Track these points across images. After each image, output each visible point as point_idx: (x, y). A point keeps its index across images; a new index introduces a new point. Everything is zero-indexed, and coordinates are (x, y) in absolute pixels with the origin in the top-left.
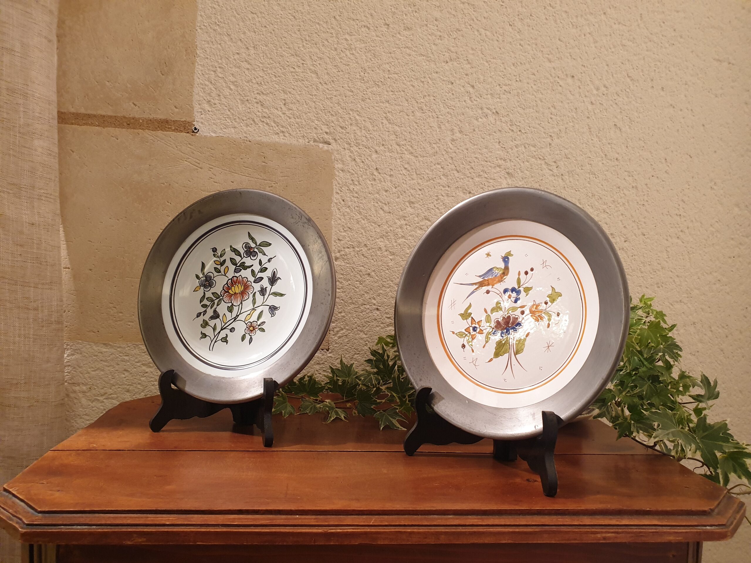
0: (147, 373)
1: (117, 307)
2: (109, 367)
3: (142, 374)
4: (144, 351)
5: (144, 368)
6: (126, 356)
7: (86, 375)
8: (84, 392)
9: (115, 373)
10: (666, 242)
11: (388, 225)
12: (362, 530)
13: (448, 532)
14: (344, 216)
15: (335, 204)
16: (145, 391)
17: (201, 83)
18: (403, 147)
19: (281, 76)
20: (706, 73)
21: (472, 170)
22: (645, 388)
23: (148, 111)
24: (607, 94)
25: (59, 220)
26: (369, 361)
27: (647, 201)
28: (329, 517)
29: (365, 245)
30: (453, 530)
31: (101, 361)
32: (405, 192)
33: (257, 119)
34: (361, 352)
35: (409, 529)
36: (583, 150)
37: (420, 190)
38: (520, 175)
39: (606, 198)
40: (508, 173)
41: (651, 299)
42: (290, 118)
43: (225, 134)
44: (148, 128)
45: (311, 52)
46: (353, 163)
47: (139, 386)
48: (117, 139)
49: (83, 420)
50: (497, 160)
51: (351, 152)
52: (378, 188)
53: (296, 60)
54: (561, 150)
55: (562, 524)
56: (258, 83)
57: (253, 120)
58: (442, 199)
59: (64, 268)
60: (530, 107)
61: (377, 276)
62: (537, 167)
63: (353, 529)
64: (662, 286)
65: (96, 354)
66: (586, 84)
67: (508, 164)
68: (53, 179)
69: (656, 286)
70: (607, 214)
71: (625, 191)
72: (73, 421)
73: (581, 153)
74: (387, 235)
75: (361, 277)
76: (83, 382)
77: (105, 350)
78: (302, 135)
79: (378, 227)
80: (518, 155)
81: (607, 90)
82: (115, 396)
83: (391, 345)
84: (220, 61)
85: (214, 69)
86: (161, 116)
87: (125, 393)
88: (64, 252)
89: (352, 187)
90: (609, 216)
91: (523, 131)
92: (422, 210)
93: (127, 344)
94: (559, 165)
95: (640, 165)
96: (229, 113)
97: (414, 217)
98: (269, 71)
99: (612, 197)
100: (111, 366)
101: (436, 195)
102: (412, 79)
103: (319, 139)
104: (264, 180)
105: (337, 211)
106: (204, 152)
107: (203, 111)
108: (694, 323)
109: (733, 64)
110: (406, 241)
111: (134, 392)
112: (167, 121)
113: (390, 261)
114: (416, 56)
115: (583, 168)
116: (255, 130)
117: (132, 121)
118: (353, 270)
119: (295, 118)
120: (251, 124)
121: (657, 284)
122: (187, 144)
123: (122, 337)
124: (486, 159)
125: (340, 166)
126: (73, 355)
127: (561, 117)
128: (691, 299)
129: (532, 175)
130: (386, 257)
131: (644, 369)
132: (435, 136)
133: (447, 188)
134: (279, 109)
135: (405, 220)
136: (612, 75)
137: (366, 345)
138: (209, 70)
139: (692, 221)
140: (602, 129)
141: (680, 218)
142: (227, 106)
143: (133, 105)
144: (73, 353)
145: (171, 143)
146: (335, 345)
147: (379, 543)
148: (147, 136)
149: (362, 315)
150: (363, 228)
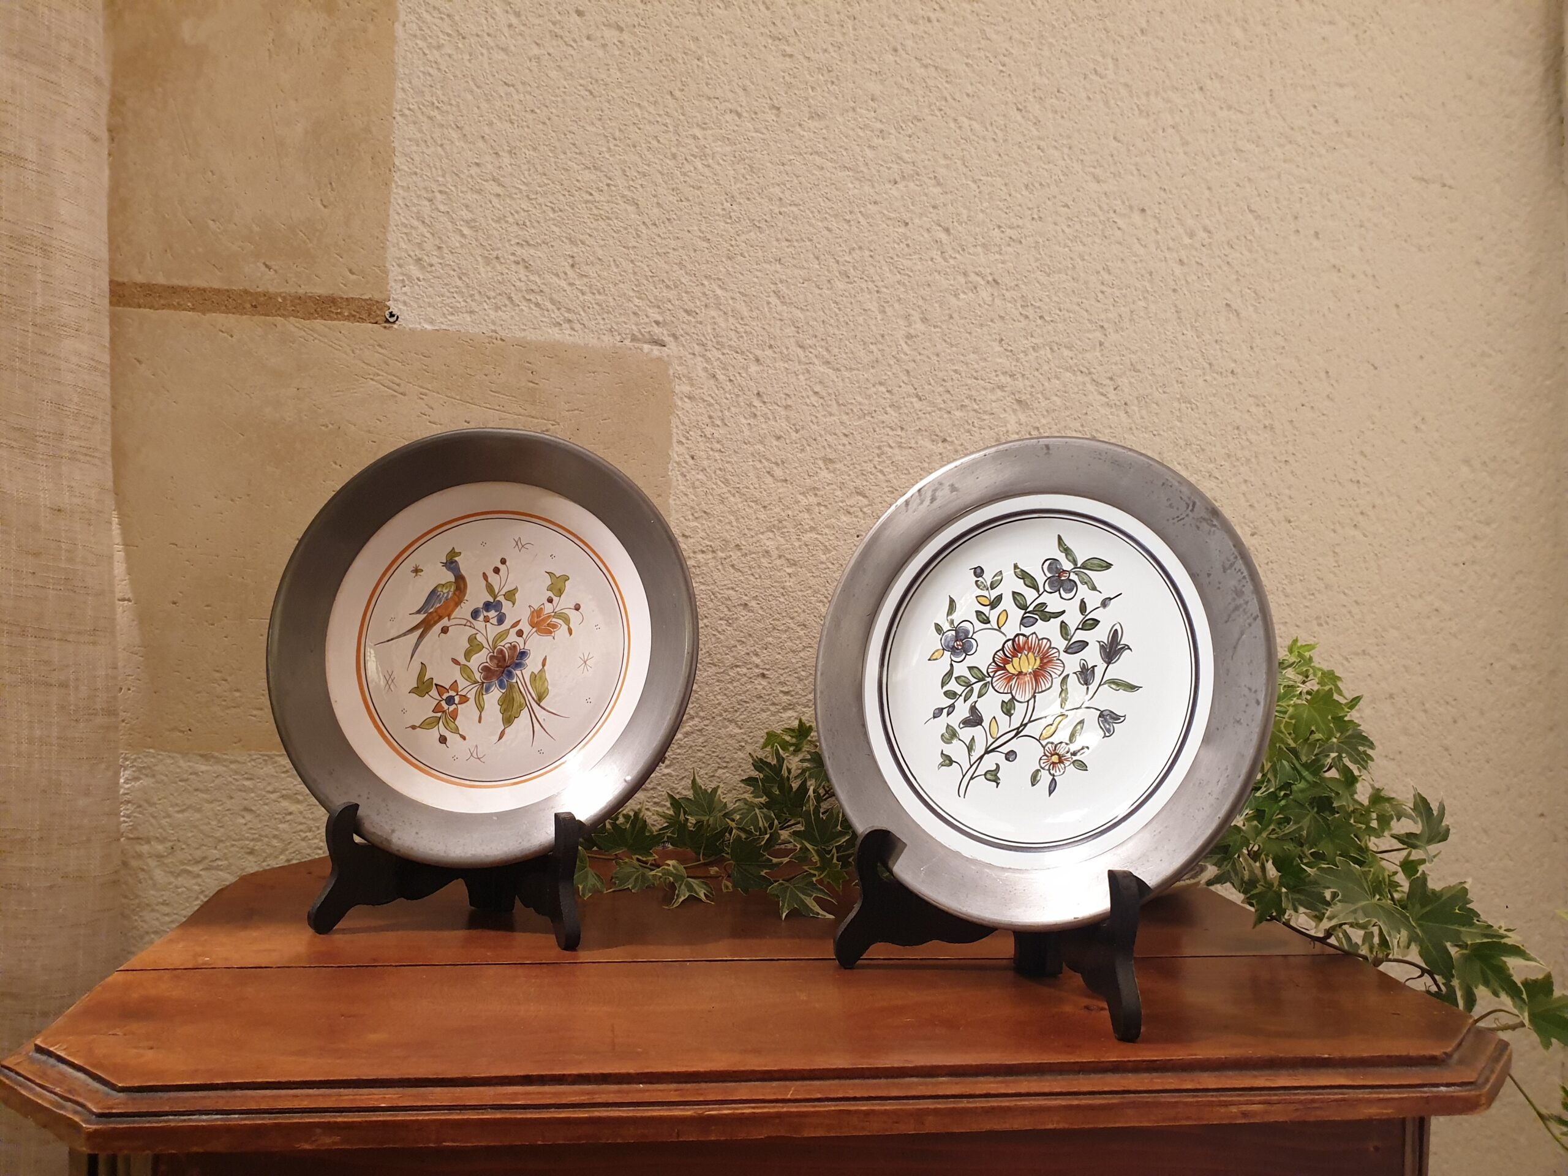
0: (290, 813)
1: (229, 679)
2: (211, 802)
3: (280, 816)
4: (285, 769)
5: (285, 804)
6: (248, 779)
7: (164, 822)
8: (159, 857)
9: (224, 816)
10: (1332, 534)
11: (783, 505)
12: (771, 1110)
13: (940, 1109)
14: (694, 488)
15: (675, 465)
16: (287, 852)
17: (403, 224)
18: (811, 350)
19: (565, 210)
20: (1398, 205)
21: (948, 396)
22: (1306, 822)
23: (293, 279)
24: (1210, 244)
25: (110, 501)
26: (749, 781)
27: (1294, 454)
28: (703, 1085)
29: (737, 546)
30: (950, 1104)
31: (197, 790)
32: (815, 440)
33: (516, 295)
34: (731, 765)
35: (864, 1105)
36: (1167, 355)
37: (846, 435)
38: (1043, 404)
39: (1214, 449)
40: (1019, 402)
41: (1310, 647)
42: (583, 294)
43: (451, 326)
44: (295, 314)
45: (625, 161)
46: (712, 382)
47: (275, 842)
48: (232, 336)
49: (158, 916)
50: (997, 376)
51: (707, 362)
52: (761, 432)
53: (593, 177)
54: (1123, 355)
55: (1160, 1088)
56: (517, 224)
57: (510, 298)
58: (890, 454)
59: (119, 600)
60: (1060, 271)
61: (762, 608)
62: (1076, 390)
63: (753, 1108)
64: (1327, 623)
65: (185, 776)
66: (1169, 225)
67: (1020, 383)
68: (100, 417)
69: (1315, 622)
70: (1215, 480)
71: (1252, 437)
72: (136, 918)
73: (1162, 360)
74: (780, 525)
75: (729, 610)
76: (158, 835)
77: (204, 768)
78: (609, 327)
79: (762, 509)
80: (1037, 366)
81: (1210, 238)
82: (225, 863)
83: (792, 749)
84: (440, 179)
85: (430, 195)
86: (320, 290)
87: (246, 856)
88: (119, 568)
89: (708, 431)
90: (1221, 485)
91: (1047, 318)
92: (849, 475)
93: (250, 755)
94: (1120, 384)
95: (1279, 384)
96: (459, 283)
97: (835, 490)
98: (541, 200)
99: (1223, 448)
100: (216, 800)
101: (877, 444)
102: (827, 216)
103: (642, 334)
104: (533, 417)
105: (679, 478)
106: (410, 362)
107: (407, 280)
108: (1391, 696)
109: (1450, 187)
110: (819, 536)
111: (264, 855)
112: (333, 301)
113: (787, 578)
114: (834, 170)
115: (1166, 390)
116: (512, 317)
117: (262, 299)
118: (712, 597)
119: (594, 294)
120: (505, 306)
121: (1318, 618)
122: (374, 346)
123: (240, 741)
124: (975, 374)
125: (686, 389)
126: (136, 779)
127: (1121, 289)
128: (1384, 647)
129: (1067, 404)
130: (779, 571)
131: (1302, 785)
132: (873, 328)
133: (899, 432)
134: (562, 275)
135: (816, 495)
136: (1220, 209)
137: (740, 750)
138: (419, 196)
139: (1382, 493)
140: (1201, 313)
141: (1359, 488)
142: (456, 269)
143: (263, 268)
144: (136, 774)
145: (344, 345)
146: (678, 751)
147: (806, 1135)
148: (293, 329)
149: (732, 688)
150: (732, 512)
